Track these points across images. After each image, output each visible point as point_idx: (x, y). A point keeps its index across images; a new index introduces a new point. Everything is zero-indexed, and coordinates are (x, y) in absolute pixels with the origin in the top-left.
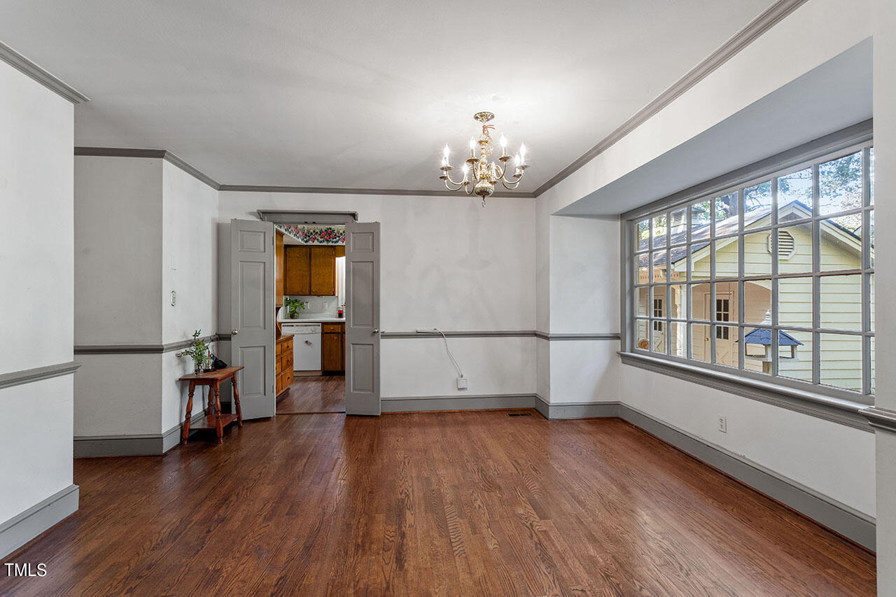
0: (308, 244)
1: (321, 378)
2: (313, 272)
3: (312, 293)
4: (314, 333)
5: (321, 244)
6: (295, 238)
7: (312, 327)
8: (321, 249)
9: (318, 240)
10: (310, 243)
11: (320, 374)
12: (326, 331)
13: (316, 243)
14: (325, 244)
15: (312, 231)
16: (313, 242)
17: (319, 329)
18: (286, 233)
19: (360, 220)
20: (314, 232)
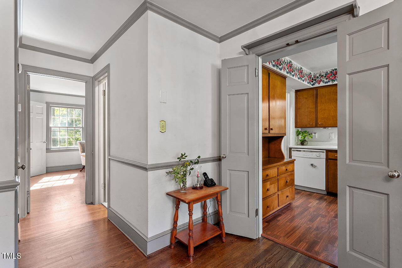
0: (314, 86)
1: (326, 197)
2: (319, 108)
3: (318, 126)
4: (319, 158)
5: (327, 84)
6: (300, 80)
7: (318, 154)
8: (326, 89)
9: (323, 81)
10: (317, 85)
11: (325, 193)
12: (330, 157)
13: (322, 84)
14: (330, 83)
15: (318, 75)
16: (319, 84)
17: (324, 155)
18: (288, 75)
19: (362, 11)
20: (320, 75)
